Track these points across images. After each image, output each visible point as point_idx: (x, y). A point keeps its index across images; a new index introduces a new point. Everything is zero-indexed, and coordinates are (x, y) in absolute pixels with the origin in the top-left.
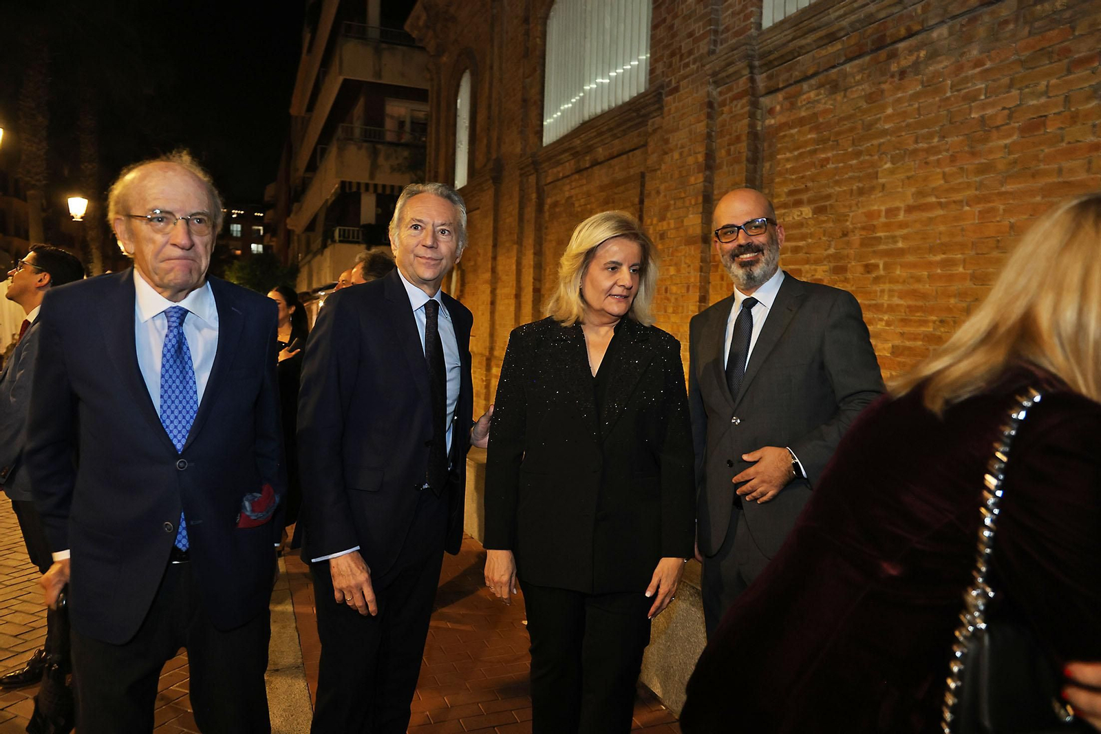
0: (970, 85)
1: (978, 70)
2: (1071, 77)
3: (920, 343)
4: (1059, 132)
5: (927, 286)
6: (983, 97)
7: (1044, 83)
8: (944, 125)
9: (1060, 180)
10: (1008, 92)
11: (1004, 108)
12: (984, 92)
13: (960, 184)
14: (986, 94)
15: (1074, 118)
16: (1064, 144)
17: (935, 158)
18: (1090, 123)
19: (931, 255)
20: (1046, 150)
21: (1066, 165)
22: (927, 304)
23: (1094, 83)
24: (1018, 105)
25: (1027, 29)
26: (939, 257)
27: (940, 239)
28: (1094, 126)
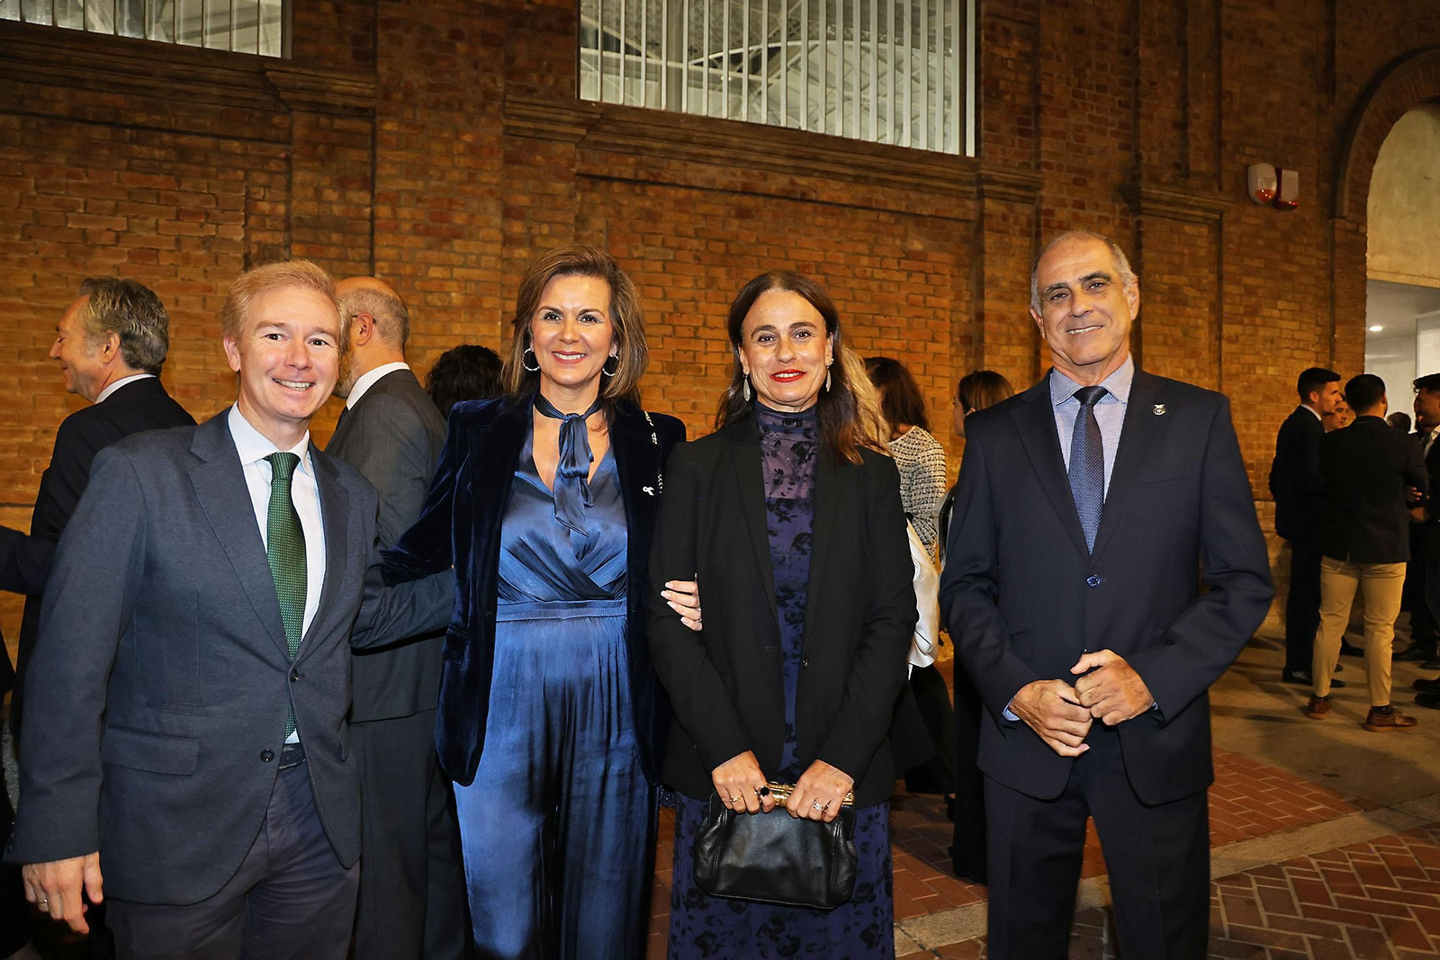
0: (63, 192)
1: (72, 181)
2: (180, 223)
3: (16, 455)
4: (172, 267)
5: (19, 393)
6: (82, 211)
7: (151, 222)
8: (29, 224)
9: (178, 309)
10: (111, 215)
11: (109, 230)
12: (82, 206)
13: (58, 290)
14: (85, 208)
15: (187, 260)
16: (178, 280)
17: (19, 256)
18: (201, 269)
19: (22, 361)
20: (161, 281)
21: (182, 298)
22: (20, 413)
23: (202, 235)
24: (128, 231)
25: (124, 163)
26: (34, 364)
27: (34, 344)
28: (205, 271)
